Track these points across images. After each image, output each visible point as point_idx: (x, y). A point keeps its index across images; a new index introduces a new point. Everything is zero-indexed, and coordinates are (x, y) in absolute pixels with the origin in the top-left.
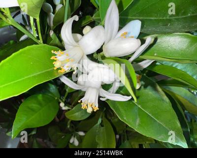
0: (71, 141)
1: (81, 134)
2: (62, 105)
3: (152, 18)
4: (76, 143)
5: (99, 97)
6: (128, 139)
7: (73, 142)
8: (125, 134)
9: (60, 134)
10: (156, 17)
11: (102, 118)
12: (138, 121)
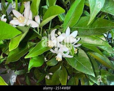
0: (46, 77)
1: (51, 74)
2: (45, 59)
3: (83, 28)
4: (49, 78)
5: (62, 56)
6: (73, 77)
7: (47, 78)
8: (72, 74)
9: (41, 73)
10: (84, 27)
11: (62, 66)
12: (76, 65)
